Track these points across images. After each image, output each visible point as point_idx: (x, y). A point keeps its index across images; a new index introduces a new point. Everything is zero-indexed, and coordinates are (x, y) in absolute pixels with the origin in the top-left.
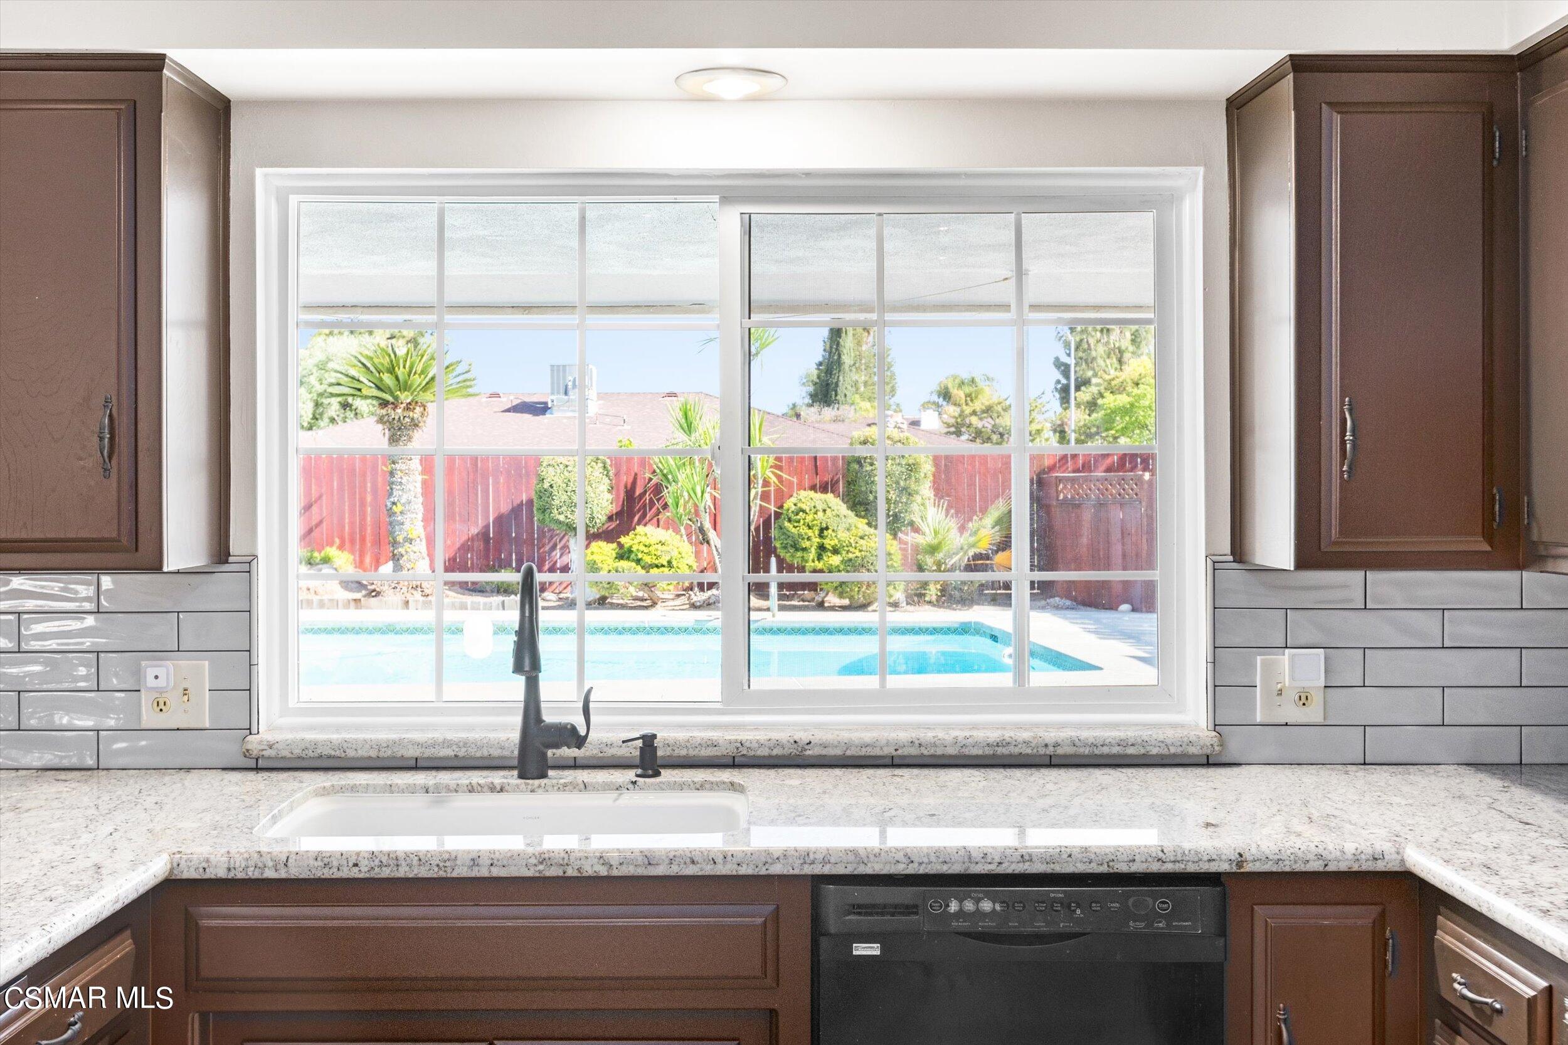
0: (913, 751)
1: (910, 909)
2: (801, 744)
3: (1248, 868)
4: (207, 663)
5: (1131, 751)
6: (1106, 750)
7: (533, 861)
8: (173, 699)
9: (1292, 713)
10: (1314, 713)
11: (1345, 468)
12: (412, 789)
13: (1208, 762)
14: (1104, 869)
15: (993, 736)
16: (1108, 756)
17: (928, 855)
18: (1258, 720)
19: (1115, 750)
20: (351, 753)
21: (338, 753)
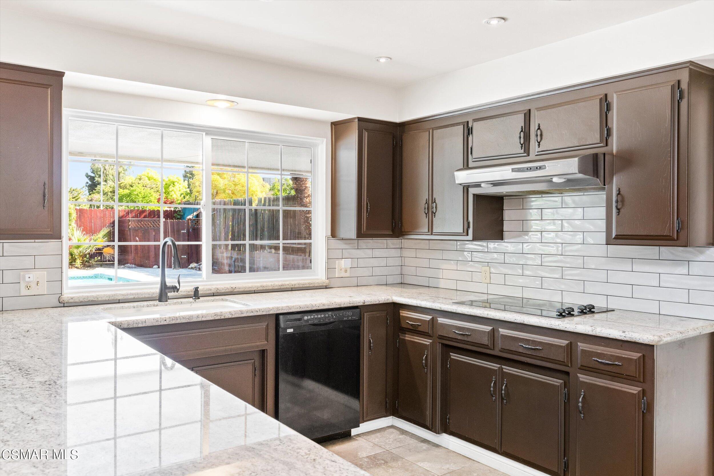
0: (261, 288)
1: (299, 320)
2: (233, 288)
3: (366, 304)
4: (46, 272)
5: (311, 285)
6: (306, 286)
7: (213, 315)
8: (33, 285)
9: (343, 274)
10: (348, 274)
11: (367, 214)
12: (129, 308)
13: (326, 288)
14: (339, 306)
15: (280, 283)
16: (306, 287)
17: (304, 306)
18: (337, 277)
19: (308, 285)
20: (100, 299)
21: (95, 299)
